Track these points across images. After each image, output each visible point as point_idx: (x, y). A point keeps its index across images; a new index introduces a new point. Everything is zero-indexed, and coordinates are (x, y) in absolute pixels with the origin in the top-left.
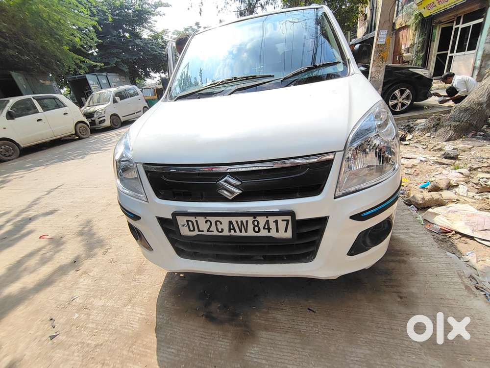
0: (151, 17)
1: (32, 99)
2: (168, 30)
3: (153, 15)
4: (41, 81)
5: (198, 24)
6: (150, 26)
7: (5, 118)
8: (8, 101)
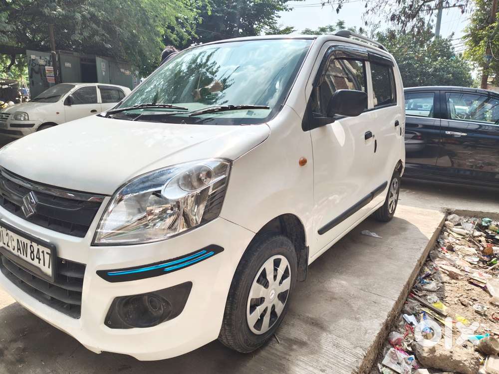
0: (276, 12)
1: (97, 88)
2: (292, 28)
3: (279, 9)
4: (122, 70)
5: (342, 24)
6: (270, 23)
7: (63, 103)
8: (74, 86)
